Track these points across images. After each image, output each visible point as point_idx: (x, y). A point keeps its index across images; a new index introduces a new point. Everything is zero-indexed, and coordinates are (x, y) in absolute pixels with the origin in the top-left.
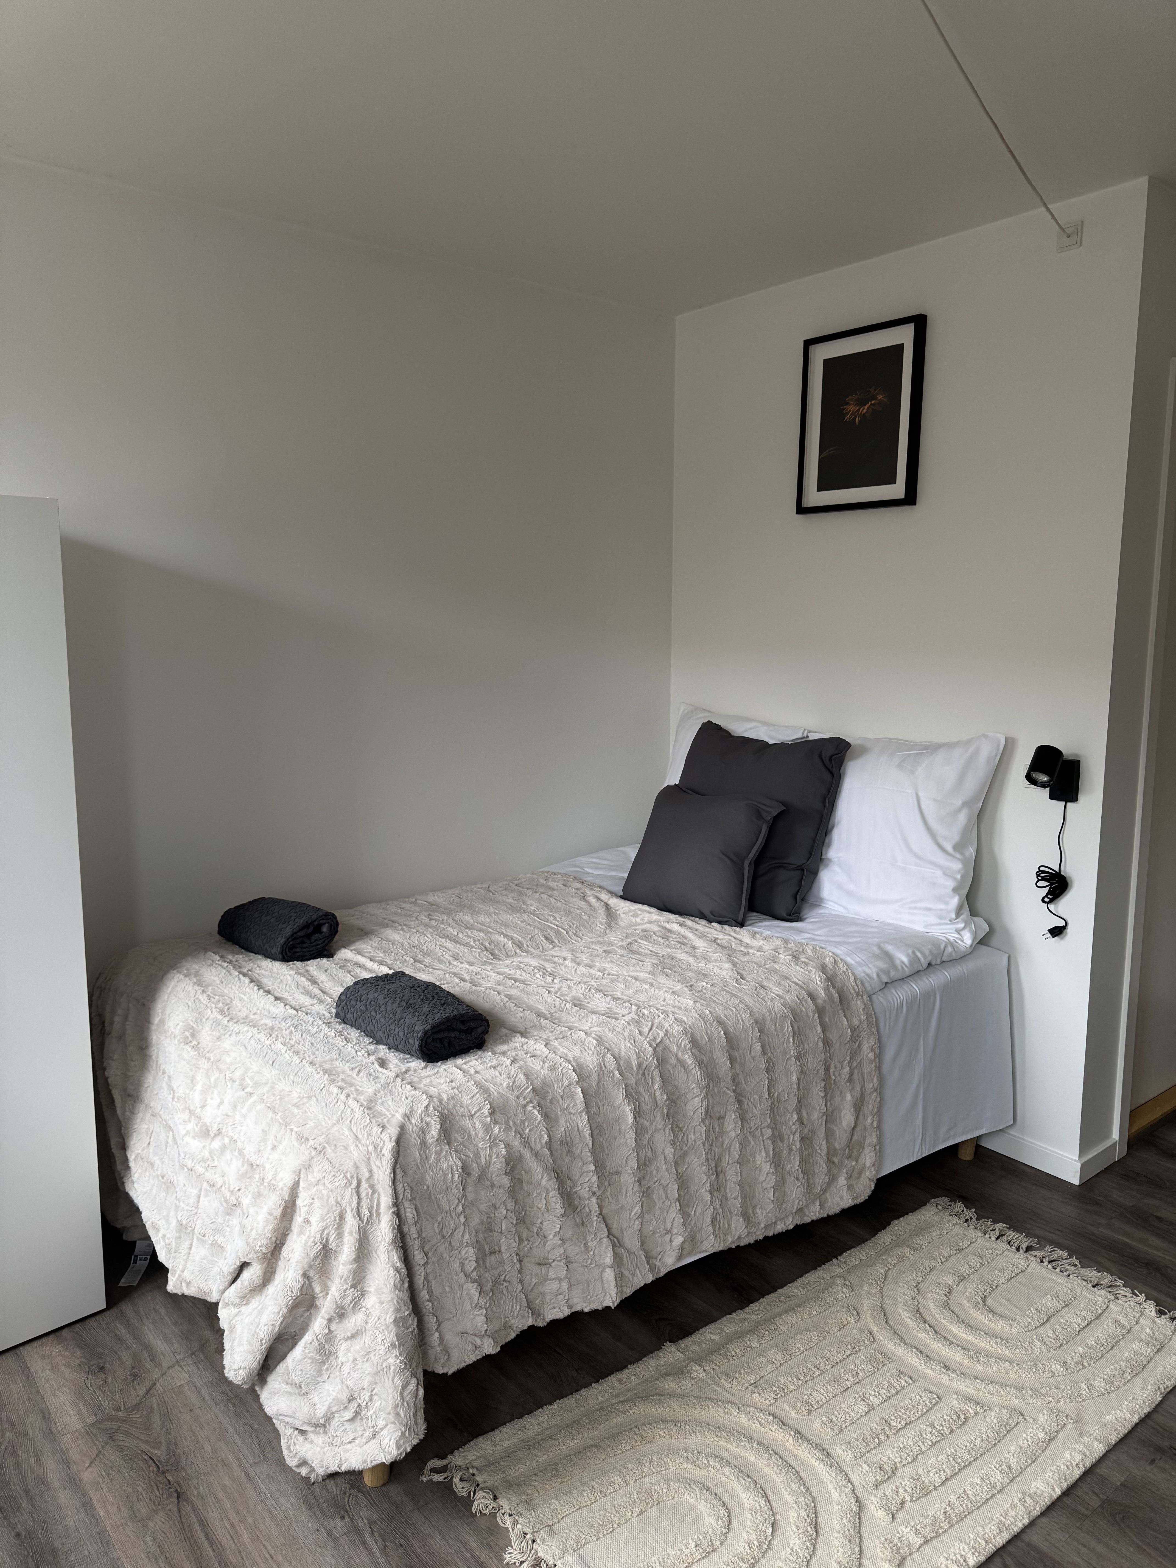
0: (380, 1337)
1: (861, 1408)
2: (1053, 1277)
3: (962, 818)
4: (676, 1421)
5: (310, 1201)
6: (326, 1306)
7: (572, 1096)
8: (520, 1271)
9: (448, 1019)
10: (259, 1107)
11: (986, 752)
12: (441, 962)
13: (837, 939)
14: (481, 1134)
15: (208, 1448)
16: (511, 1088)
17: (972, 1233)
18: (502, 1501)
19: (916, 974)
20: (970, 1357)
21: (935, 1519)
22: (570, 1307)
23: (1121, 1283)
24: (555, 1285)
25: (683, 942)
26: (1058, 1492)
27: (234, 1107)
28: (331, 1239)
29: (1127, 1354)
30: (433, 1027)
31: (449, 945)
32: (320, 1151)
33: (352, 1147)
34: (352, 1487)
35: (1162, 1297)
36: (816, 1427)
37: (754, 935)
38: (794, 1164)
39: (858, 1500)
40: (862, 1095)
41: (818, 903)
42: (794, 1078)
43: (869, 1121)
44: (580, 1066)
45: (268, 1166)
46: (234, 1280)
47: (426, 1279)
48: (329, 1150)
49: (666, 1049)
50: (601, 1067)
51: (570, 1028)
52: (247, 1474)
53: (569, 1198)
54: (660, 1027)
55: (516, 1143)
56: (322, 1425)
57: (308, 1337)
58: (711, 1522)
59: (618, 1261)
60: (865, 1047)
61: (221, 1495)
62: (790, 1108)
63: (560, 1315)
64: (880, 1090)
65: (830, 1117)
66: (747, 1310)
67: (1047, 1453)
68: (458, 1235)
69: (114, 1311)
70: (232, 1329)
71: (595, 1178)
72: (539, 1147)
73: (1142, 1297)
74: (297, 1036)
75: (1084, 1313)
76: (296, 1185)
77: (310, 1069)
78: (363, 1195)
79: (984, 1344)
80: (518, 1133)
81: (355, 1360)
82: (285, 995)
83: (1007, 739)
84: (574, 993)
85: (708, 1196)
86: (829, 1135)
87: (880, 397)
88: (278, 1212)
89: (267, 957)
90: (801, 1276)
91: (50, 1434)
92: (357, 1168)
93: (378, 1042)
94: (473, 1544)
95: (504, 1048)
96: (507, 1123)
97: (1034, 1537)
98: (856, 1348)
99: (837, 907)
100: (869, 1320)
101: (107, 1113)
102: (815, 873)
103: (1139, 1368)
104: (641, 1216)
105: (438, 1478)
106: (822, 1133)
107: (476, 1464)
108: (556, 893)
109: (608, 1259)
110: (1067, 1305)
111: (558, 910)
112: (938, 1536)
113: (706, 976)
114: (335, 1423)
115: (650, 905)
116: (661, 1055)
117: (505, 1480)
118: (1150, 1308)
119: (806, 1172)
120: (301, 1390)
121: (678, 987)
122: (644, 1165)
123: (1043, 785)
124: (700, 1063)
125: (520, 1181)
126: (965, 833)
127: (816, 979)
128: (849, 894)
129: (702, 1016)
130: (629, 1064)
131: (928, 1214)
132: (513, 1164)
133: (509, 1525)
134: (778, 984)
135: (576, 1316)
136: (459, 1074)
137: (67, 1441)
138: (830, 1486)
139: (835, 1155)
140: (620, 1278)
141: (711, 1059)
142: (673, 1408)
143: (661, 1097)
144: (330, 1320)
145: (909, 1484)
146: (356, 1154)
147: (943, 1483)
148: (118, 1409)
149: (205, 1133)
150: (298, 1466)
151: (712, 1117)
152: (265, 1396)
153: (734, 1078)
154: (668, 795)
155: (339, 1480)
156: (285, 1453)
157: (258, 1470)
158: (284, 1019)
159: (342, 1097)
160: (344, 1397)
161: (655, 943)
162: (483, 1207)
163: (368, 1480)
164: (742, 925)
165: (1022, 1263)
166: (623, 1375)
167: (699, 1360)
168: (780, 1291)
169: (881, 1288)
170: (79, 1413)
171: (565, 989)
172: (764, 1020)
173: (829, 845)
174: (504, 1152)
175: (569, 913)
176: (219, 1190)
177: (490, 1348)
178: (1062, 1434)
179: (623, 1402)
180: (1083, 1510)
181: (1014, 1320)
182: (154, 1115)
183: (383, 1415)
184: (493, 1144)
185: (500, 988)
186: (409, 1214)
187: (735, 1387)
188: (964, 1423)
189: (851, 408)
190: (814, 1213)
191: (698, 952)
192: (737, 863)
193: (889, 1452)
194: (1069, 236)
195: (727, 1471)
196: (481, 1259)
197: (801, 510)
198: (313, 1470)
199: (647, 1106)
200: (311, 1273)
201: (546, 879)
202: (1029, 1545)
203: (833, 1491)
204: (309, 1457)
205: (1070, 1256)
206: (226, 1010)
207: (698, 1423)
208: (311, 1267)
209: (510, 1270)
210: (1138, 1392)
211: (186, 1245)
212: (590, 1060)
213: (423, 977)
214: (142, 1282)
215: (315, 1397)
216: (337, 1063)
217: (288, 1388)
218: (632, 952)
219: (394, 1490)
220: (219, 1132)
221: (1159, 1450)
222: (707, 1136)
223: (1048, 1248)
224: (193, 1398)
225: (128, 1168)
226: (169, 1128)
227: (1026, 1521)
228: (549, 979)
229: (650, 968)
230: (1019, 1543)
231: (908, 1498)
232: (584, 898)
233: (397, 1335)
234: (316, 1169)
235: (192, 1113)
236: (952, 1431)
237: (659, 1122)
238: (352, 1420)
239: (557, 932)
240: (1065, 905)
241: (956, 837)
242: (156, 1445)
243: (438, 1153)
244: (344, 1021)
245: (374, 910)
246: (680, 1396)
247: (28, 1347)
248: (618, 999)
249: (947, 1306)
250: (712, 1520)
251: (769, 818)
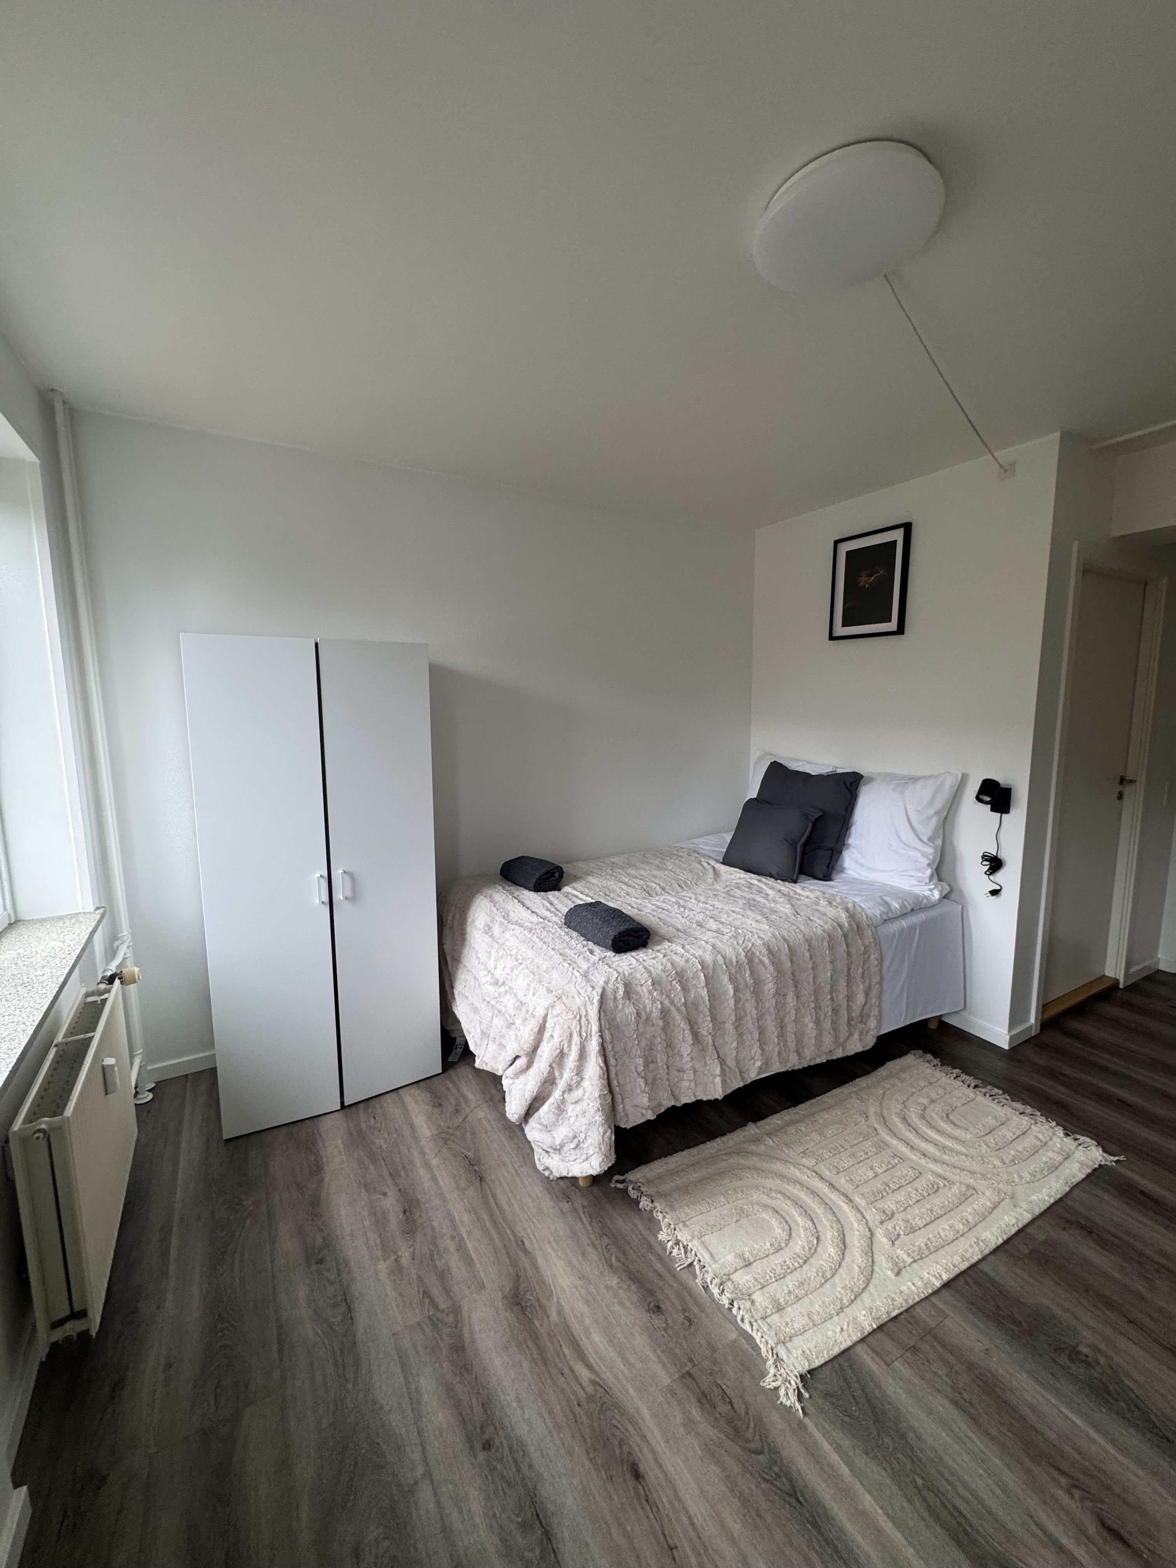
0: (591, 1104)
1: (871, 1174)
2: (993, 1105)
3: (934, 822)
4: (757, 1169)
5: (553, 1025)
6: (561, 1084)
7: (698, 978)
8: (668, 1074)
9: (627, 930)
10: (526, 971)
11: (949, 783)
12: (620, 896)
13: (856, 892)
14: (647, 996)
15: (496, 1155)
16: (664, 971)
17: (938, 1074)
18: (656, 1204)
19: (904, 915)
20: (940, 1150)
21: (920, 1248)
22: (695, 1096)
23: (1039, 1113)
24: (687, 1084)
25: (760, 891)
26: (1001, 1241)
27: (512, 970)
28: (565, 1047)
29: (1044, 1159)
30: (619, 934)
31: (624, 887)
32: (560, 998)
33: (577, 998)
34: (573, 1185)
35: (1067, 1125)
36: (842, 1182)
37: (803, 888)
38: (827, 1024)
39: (870, 1230)
40: (870, 986)
41: (842, 870)
42: (829, 974)
43: (874, 1001)
44: (703, 961)
45: (530, 1004)
46: (511, 1065)
47: (616, 1074)
48: (564, 998)
49: (753, 953)
50: (715, 962)
51: (696, 939)
52: (516, 1171)
53: (695, 1035)
54: (749, 940)
55: (666, 1002)
56: (558, 1150)
57: (551, 1100)
58: (779, 1232)
59: (723, 1073)
60: (872, 957)
61: (503, 1182)
62: (826, 992)
63: (689, 1101)
64: (880, 983)
65: (850, 998)
66: (798, 1107)
67: (992, 1215)
68: (634, 1051)
69: (446, 1074)
70: (510, 1091)
71: (711, 1025)
72: (679, 1005)
73: (1054, 1124)
74: (544, 933)
75: (1014, 1130)
76: (546, 1015)
77: (552, 952)
78: (583, 1024)
79: (949, 1143)
80: (668, 996)
81: (577, 1115)
82: (536, 910)
83: (963, 774)
84: (697, 918)
85: (776, 1040)
86: (849, 1008)
87: (881, 572)
88: (536, 1030)
89: (526, 888)
90: (830, 1091)
91: (415, 1138)
92: (579, 1009)
93: (588, 940)
94: (640, 1227)
95: (659, 948)
96: (661, 990)
97: (985, 1267)
98: (866, 1137)
99: (854, 873)
100: (874, 1121)
101: (443, 968)
102: (840, 852)
103: (1053, 1168)
104: (737, 1048)
105: (620, 1186)
106: (845, 1006)
107: (641, 1180)
108: (683, 860)
109: (718, 1071)
110: (1002, 1124)
111: (685, 869)
112: (922, 1258)
113: (776, 912)
114: (565, 1149)
115: (740, 869)
116: (750, 957)
117: (658, 1192)
118: (1060, 1132)
119: (834, 1029)
120: (547, 1128)
121: (759, 918)
122: (739, 1019)
123: (987, 803)
124: (773, 963)
125: (669, 1023)
126: (936, 830)
127: (843, 917)
128: (862, 865)
129: (774, 936)
130: (731, 960)
131: (909, 1059)
132: (665, 1014)
133: (660, 1218)
134: (820, 918)
135: (699, 1103)
136: (634, 961)
137: (423, 1142)
138: (852, 1219)
139: (852, 1020)
140: (724, 1082)
141: (780, 960)
142: (754, 1161)
143: (750, 981)
144: (564, 1092)
145: (903, 1225)
146: (578, 1001)
147: (925, 1226)
148: (449, 1128)
149: (496, 983)
150: (544, 1170)
151: (779, 994)
152: (527, 1130)
153: (793, 973)
154: (750, 805)
155: (565, 1180)
156: (537, 1162)
157: (522, 1169)
158: (537, 924)
159: (571, 969)
160: (571, 1135)
161: (743, 891)
162: (648, 1036)
163: (581, 1183)
164: (795, 882)
165: (972, 1095)
166: (725, 1138)
167: (769, 1135)
168: (817, 1098)
169: (881, 1103)
170: (429, 1128)
171: (692, 916)
172: (811, 939)
173: (849, 836)
174: (660, 1007)
175: (691, 871)
176: (503, 1014)
177: (651, 1116)
178: (1001, 1206)
179: (726, 1154)
180: (1018, 1254)
181: (967, 1130)
182: (468, 971)
183: (592, 1148)
184: (654, 1001)
185: (654, 913)
186: (608, 1037)
187: (792, 1153)
188: (937, 1191)
189: (863, 579)
190: (839, 1054)
191: (770, 897)
192: (793, 844)
193: (888, 1203)
194: (1006, 471)
195: (789, 1202)
196: (646, 1065)
197: (832, 638)
198: (551, 1173)
199: (741, 987)
200: (554, 1065)
201: (677, 851)
202: (982, 1271)
203: (854, 1222)
204: (551, 1166)
205: (1004, 1093)
206: (506, 917)
207: (770, 1172)
208: (554, 1061)
209: (662, 1073)
210: (1054, 1184)
211: (485, 1043)
212: (708, 958)
213: (610, 904)
214: (459, 1061)
215: (555, 1134)
216: (567, 950)
217: (540, 1127)
218: (730, 895)
219: (596, 1190)
220: (504, 983)
221: (1068, 1221)
222: (776, 1005)
223: (989, 1087)
224: (488, 1126)
225: (454, 998)
226: (476, 979)
227: (980, 1257)
228: (682, 909)
229: (741, 906)
230: (975, 1269)
231: (902, 1233)
232: (700, 863)
233: (601, 1104)
234: (557, 1008)
235: (489, 972)
236: (929, 1195)
237: (748, 995)
238: (575, 1148)
239: (684, 882)
240: (1000, 877)
241: (929, 833)
242: (469, 1149)
243: (623, 1004)
244: (569, 927)
245: (582, 865)
246: (759, 1155)
247: (403, 1089)
248: (723, 923)
249: (923, 1117)
250: (780, 1231)
251: (813, 819)
